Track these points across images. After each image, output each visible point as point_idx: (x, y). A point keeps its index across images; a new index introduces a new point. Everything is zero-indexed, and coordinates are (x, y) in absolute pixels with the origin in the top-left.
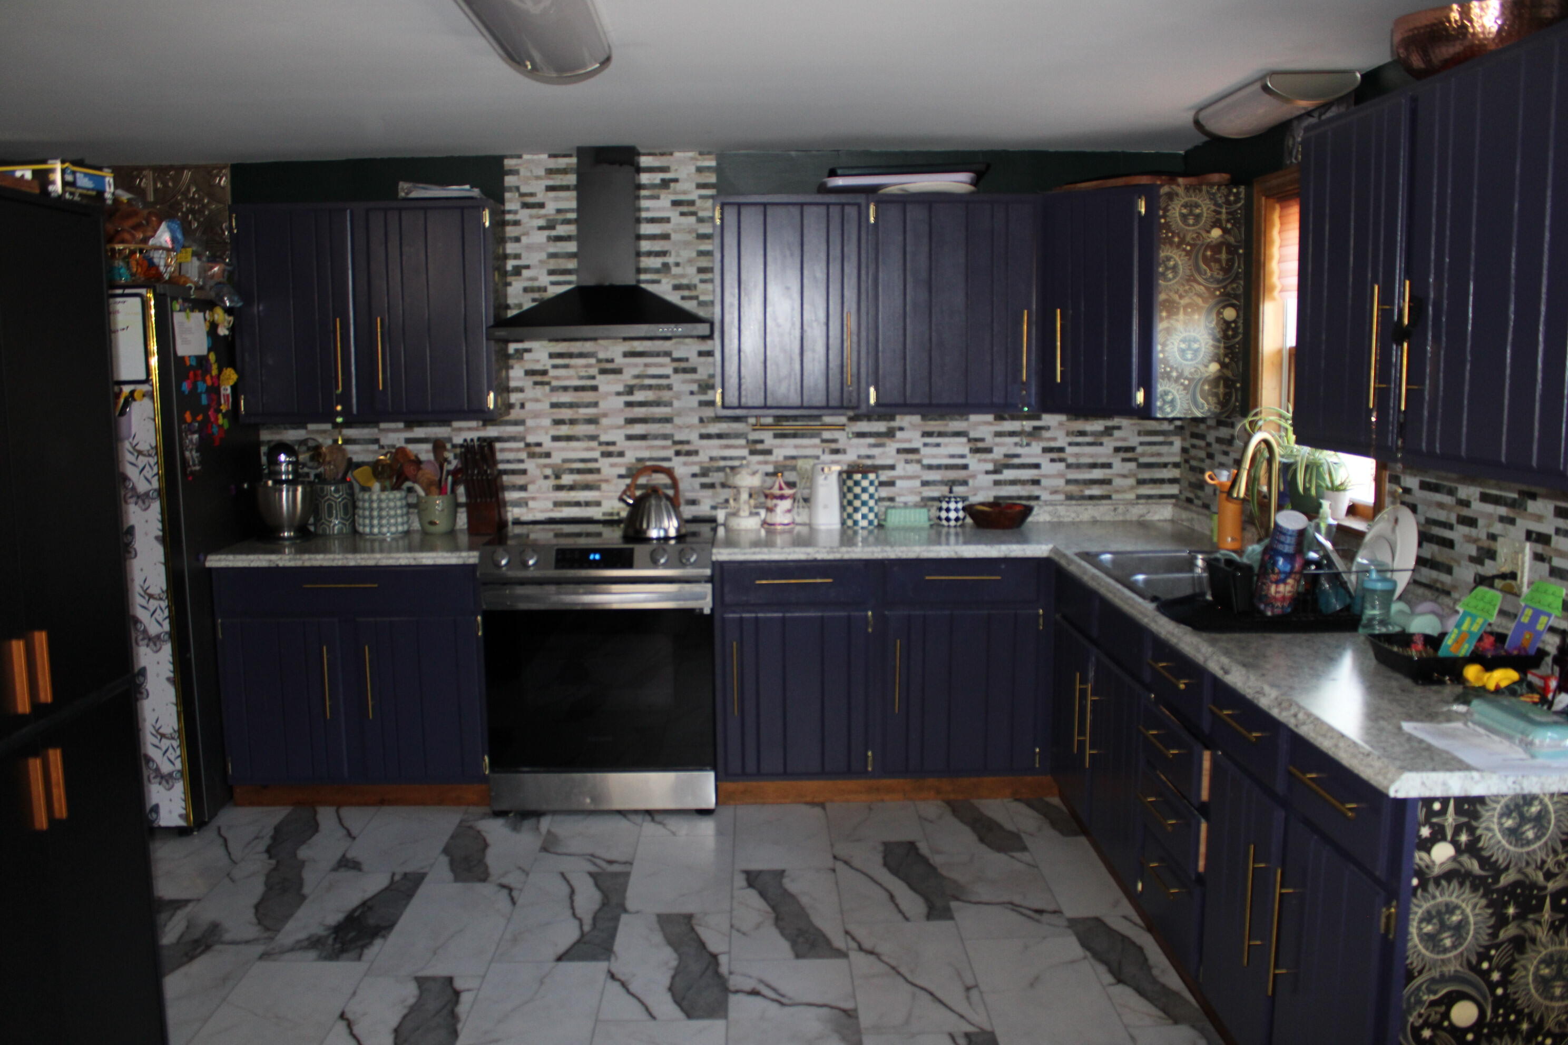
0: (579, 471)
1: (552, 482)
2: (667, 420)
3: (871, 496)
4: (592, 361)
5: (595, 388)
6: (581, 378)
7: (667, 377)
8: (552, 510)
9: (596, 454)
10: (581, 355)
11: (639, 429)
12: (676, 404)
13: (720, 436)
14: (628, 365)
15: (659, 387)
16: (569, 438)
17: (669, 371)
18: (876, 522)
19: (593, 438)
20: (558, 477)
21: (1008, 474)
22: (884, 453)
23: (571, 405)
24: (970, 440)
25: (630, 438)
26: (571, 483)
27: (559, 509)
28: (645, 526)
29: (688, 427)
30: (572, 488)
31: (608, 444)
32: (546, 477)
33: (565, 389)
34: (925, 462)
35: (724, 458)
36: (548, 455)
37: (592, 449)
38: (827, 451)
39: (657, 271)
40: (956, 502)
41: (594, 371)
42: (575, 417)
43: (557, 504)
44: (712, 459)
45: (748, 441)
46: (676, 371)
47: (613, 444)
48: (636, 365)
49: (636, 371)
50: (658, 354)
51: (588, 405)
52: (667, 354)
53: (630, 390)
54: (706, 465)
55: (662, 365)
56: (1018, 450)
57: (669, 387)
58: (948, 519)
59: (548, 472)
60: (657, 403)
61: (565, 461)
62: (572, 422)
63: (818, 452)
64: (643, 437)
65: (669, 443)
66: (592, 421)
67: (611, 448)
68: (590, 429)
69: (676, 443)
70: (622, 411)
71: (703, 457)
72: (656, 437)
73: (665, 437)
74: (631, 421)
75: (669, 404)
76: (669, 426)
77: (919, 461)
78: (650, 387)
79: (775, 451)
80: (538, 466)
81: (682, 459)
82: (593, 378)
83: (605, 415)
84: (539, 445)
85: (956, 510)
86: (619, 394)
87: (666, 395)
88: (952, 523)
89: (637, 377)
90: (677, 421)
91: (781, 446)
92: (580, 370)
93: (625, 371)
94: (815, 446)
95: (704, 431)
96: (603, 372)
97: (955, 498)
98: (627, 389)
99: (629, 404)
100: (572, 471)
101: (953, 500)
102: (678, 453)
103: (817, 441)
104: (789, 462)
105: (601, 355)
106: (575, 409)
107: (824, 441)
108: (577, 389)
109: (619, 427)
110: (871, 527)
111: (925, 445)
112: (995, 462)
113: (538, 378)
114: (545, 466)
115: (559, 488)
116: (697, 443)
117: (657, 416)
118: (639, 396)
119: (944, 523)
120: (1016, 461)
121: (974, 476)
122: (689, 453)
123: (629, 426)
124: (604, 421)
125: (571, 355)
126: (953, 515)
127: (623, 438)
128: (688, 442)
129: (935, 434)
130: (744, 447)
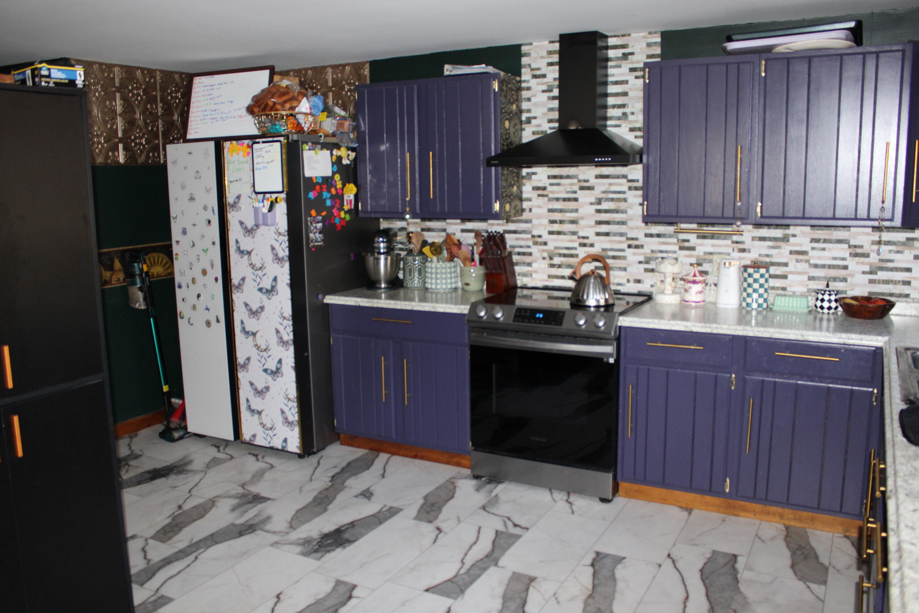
0: (565, 256)
1: (548, 261)
2: (623, 223)
3: (761, 286)
4: (575, 181)
5: (576, 200)
6: (568, 192)
7: (624, 193)
8: (547, 281)
9: (576, 245)
10: (568, 177)
11: (604, 228)
12: (630, 212)
13: (659, 236)
14: (598, 184)
15: (619, 200)
16: (559, 233)
17: (625, 188)
18: (765, 305)
19: (574, 233)
20: (551, 258)
21: (882, 275)
22: (779, 254)
23: (561, 211)
24: (850, 247)
25: (598, 234)
26: (559, 263)
27: (551, 280)
28: (585, 297)
29: (637, 228)
30: (560, 266)
31: (584, 238)
32: (544, 258)
33: (557, 199)
34: (812, 262)
35: (661, 252)
36: (545, 244)
37: (573, 241)
38: (736, 250)
39: (619, 118)
40: (830, 295)
41: (576, 188)
42: (563, 219)
43: (550, 277)
44: (652, 251)
45: (678, 240)
46: (630, 188)
47: (587, 238)
48: (603, 184)
49: (603, 188)
50: (618, 177)
51: (571, 211)
52: (624, 177)
53: (599, 201)
54: (648, 256)
55: (620, 185)
56: (893, 256)
57: (625, 200)
58: (822, 308)
59: (545, 255)
60: (616, 211)
61: (556, 248)
62: (561, 222)
63: (730, 250)
64: (607, 234)
65: (624, 239)
66: (573, 222)
67: (585, 241)
68: (572, 227)
69: (628, 239)
70: (593, 215)
71: (647, 250)
72: (615, 234)
73: (621, 235)
74: (599, 223)
75: (624, 212)
76: (624, 227)
77: (807, 261)
78: (612, 200)
79: (698, 248)
80: (539, 251)
81: (632, 250)
82: (575, 192)
83: (582, 218)
84: (540, 236)
85: (830, 301)
86: (591, 204)
87: (622, 205)
88: (826, 311)
89: (604, 192)
90: (630, 223)
91: (702, 245)
92: (567, 187)
93: (596, 188)
94: (727, 246)
95: (648, 232)
96: (582, 188)
97: (829, 291)
98: (597, 201)
99: (598, 211)
100: (560, 255)
101: (827, 292)
102: (630, 246)
103: (729, 242)
104: (707, 257)
105: (581, 177)
106: (563, 213)
107: (733, 242)
108: (565, 200)
109: (591, 227)
110: (760, 309)
111: (813, 249)
112: (871, 265)
113: (541, 192)
114: (544, 251)
115: (552, 266)
116: (643, 240)
117: (617, 220)
118: (605, 206)
119: (819, 310)
120: (890, 265)
121: (852, 275)
122: (637, 247)
123: (598, 226)
124: (581, 222)
125: (561, 177)
126: (826, 305)
127: (594, 234)
128: (636, 239)
129: (822, 241)
130: (675, 244)
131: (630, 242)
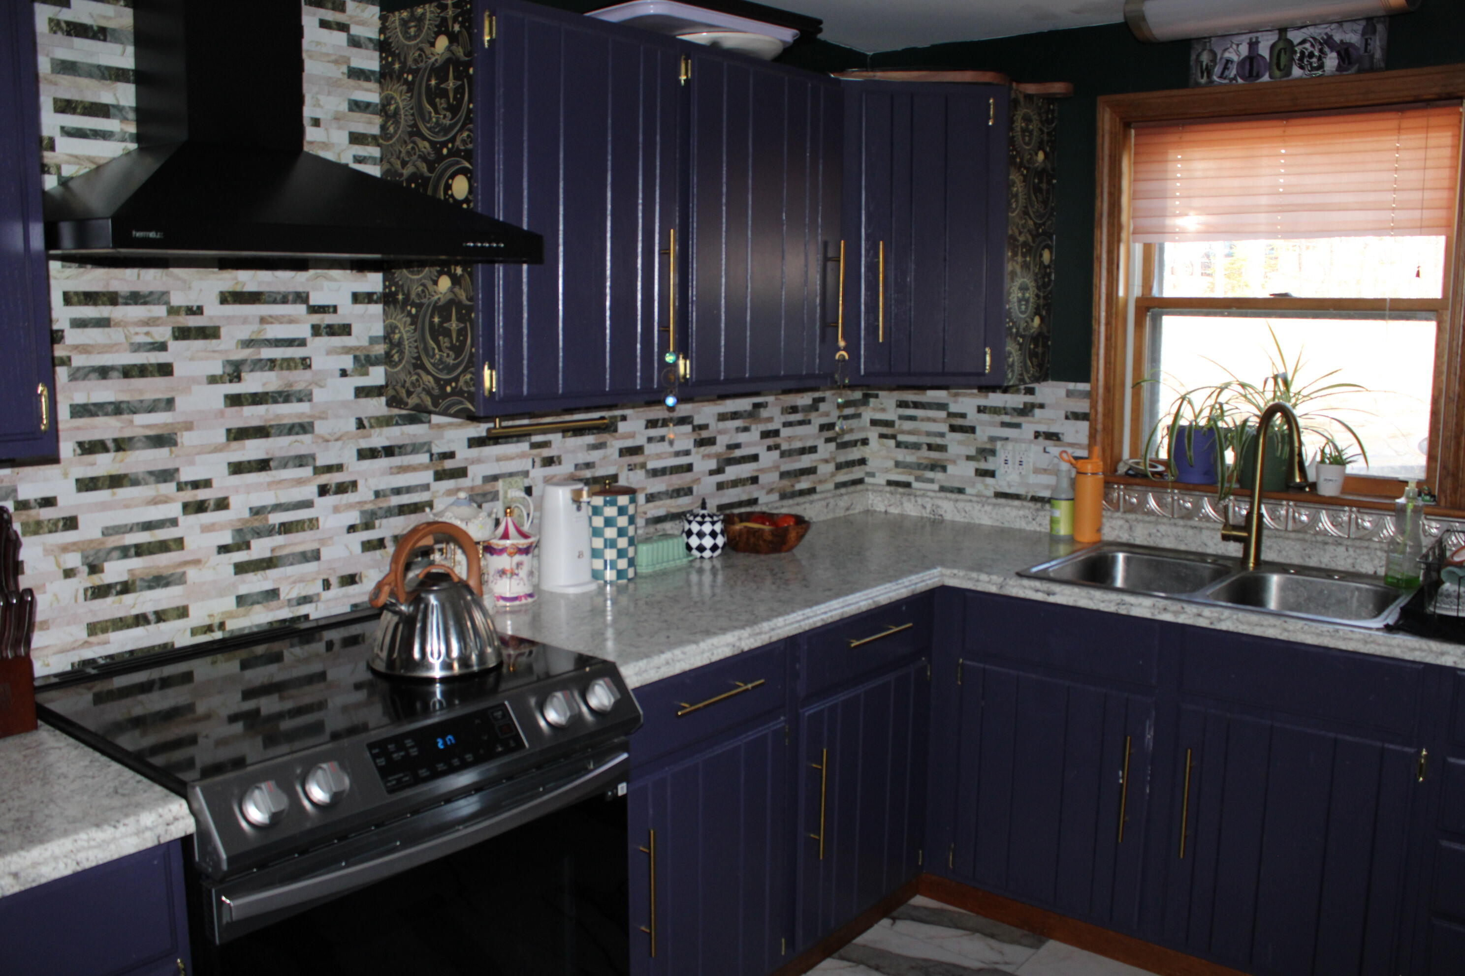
0: (140, 550)
1: (84, 581)
2: (303, 428)
4: (160, 311)
5: (165, 370)
6: (137, 348)
7: (302, 343)
8: (86, 644)
9: (174, 510)
10: (136, 298)
11: (253, 449)
12: (318, 395)
13: (389, 451)
14: (230, 319)
15: (288, 364)
16: (115, 481)
17: (303, 331)
19: (165, 475)
20: (94, 569)
21: (730, 472)
22: (604, 458)
23: (118, 409)
24: (694, 429)
25: (237, 468)
26: (125, 577)
27: (102, 637)
29: (337, 440)
30: (126, 588)
31: (196, 485)
32: (69, 573)
33: (104, 372)
34: (650, 465)
35: (397, 491)
36: (71, 523)
37: (166, 500)
38: (538, 461)
40: (713, 523)
41: (163, 333)
42: (126, 434)
43: (93, 629)
44: (377, 494)
45: (432, 455)
46: (316, 330)
47: (207, 483)
48: (245, 320)
49: (245, 333)
50: (284, 299)
51: (153, 407)
52: (301, 298)
53: (235, 372)
54: (369, 507)
55: (291, 321)
56: (739, 438)
57: (306, 364)
58: (701, 549)
59: (73, 560)
60: (284, 397)
61: (107, 532)
62: (121, 445)
63: (526, 464)
64: (263, 465)
65: (307, 471)
66: (161, 440)
67: (202, 494)
68: (159, 458)
69: (319, 470)
70: (222, 414)
71: (364, 493)
72: (284, 463)
73: (301, 461)
74: (239, 434)
75: (304, 397)
76: (306, 438)
77: (643, 466)
78: (272, 364)
79: (471, 470)
80: (47, 552)
81: (331, 500)
82: (162, 347)
83: (189, 426)
84: (48, 502)
85: (713, 534)
86: (213, 380)
87: (299, 379)
88: (707, 554)
89: (248, 343)
90: (320, 427)
91: (478, 461)
92: (133, 330)
93: (223, 331)
94: (522, 456)
95: (365, 444)
96: (183, 334)
97: (711, 516)
98: (229, 370)
99: (235, 400)
100: (125, 552)
101: (708, 519)
102: (323, 491)
103: (524, 446)
104: (489, 487)
105: (178, 299)
106: (125, 417)
107: (534, 446)
108: (127, 372)
109: (217, 449)
110: (623, 582)
111: (649, 440)
112: (718, 457)
114: (66, 548)
115: (100, 592)
116: (356, 469)
117: (287, 421)
118: (252, 383)
119: (696, 553)
120: (737, 453)
121: (698, 480)
122: (342, 488)
123: (235, 445)
124: (186, 439)
125: (112, 299)
126: (708, 542)
127: (225, 470)
128: (339, 468)
129: (660, 423)
130: (426, 468)
131: (324, 479)
